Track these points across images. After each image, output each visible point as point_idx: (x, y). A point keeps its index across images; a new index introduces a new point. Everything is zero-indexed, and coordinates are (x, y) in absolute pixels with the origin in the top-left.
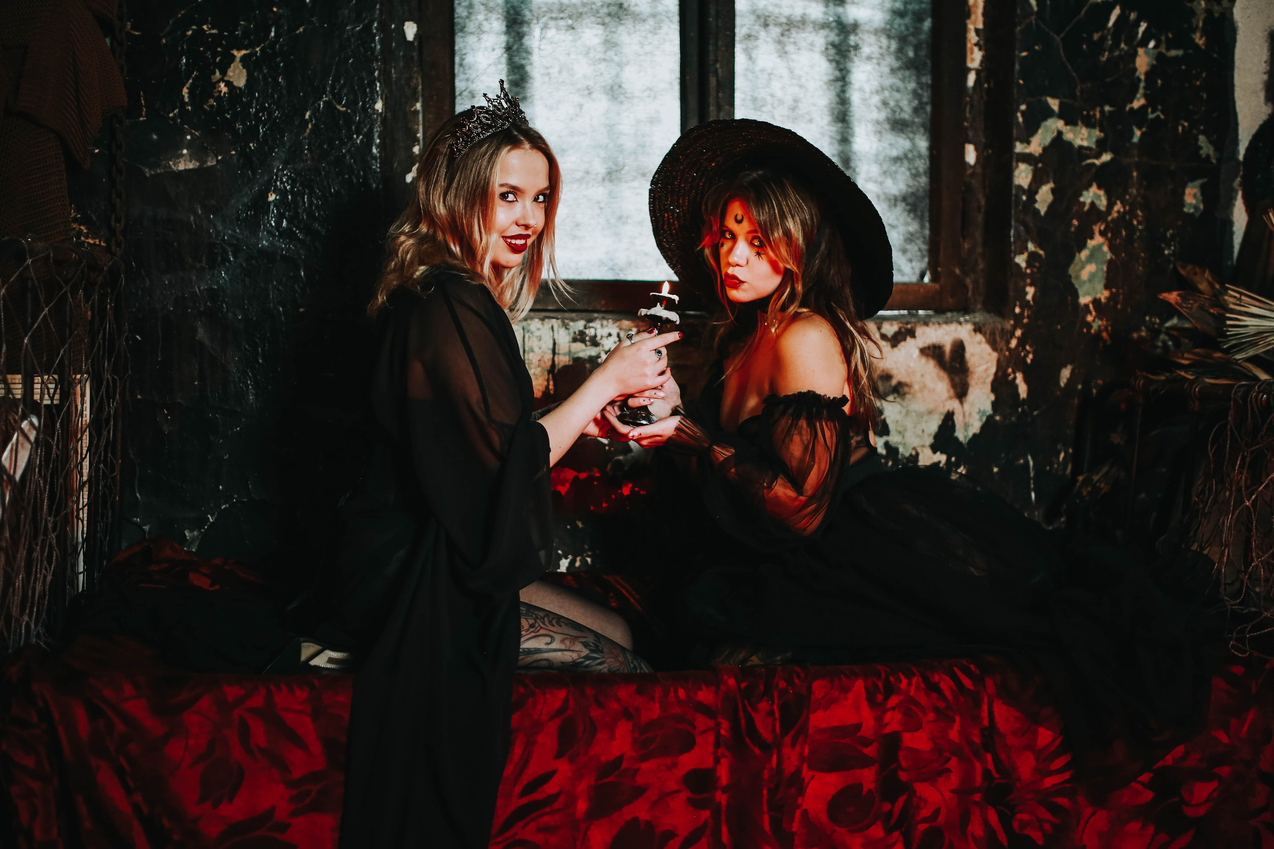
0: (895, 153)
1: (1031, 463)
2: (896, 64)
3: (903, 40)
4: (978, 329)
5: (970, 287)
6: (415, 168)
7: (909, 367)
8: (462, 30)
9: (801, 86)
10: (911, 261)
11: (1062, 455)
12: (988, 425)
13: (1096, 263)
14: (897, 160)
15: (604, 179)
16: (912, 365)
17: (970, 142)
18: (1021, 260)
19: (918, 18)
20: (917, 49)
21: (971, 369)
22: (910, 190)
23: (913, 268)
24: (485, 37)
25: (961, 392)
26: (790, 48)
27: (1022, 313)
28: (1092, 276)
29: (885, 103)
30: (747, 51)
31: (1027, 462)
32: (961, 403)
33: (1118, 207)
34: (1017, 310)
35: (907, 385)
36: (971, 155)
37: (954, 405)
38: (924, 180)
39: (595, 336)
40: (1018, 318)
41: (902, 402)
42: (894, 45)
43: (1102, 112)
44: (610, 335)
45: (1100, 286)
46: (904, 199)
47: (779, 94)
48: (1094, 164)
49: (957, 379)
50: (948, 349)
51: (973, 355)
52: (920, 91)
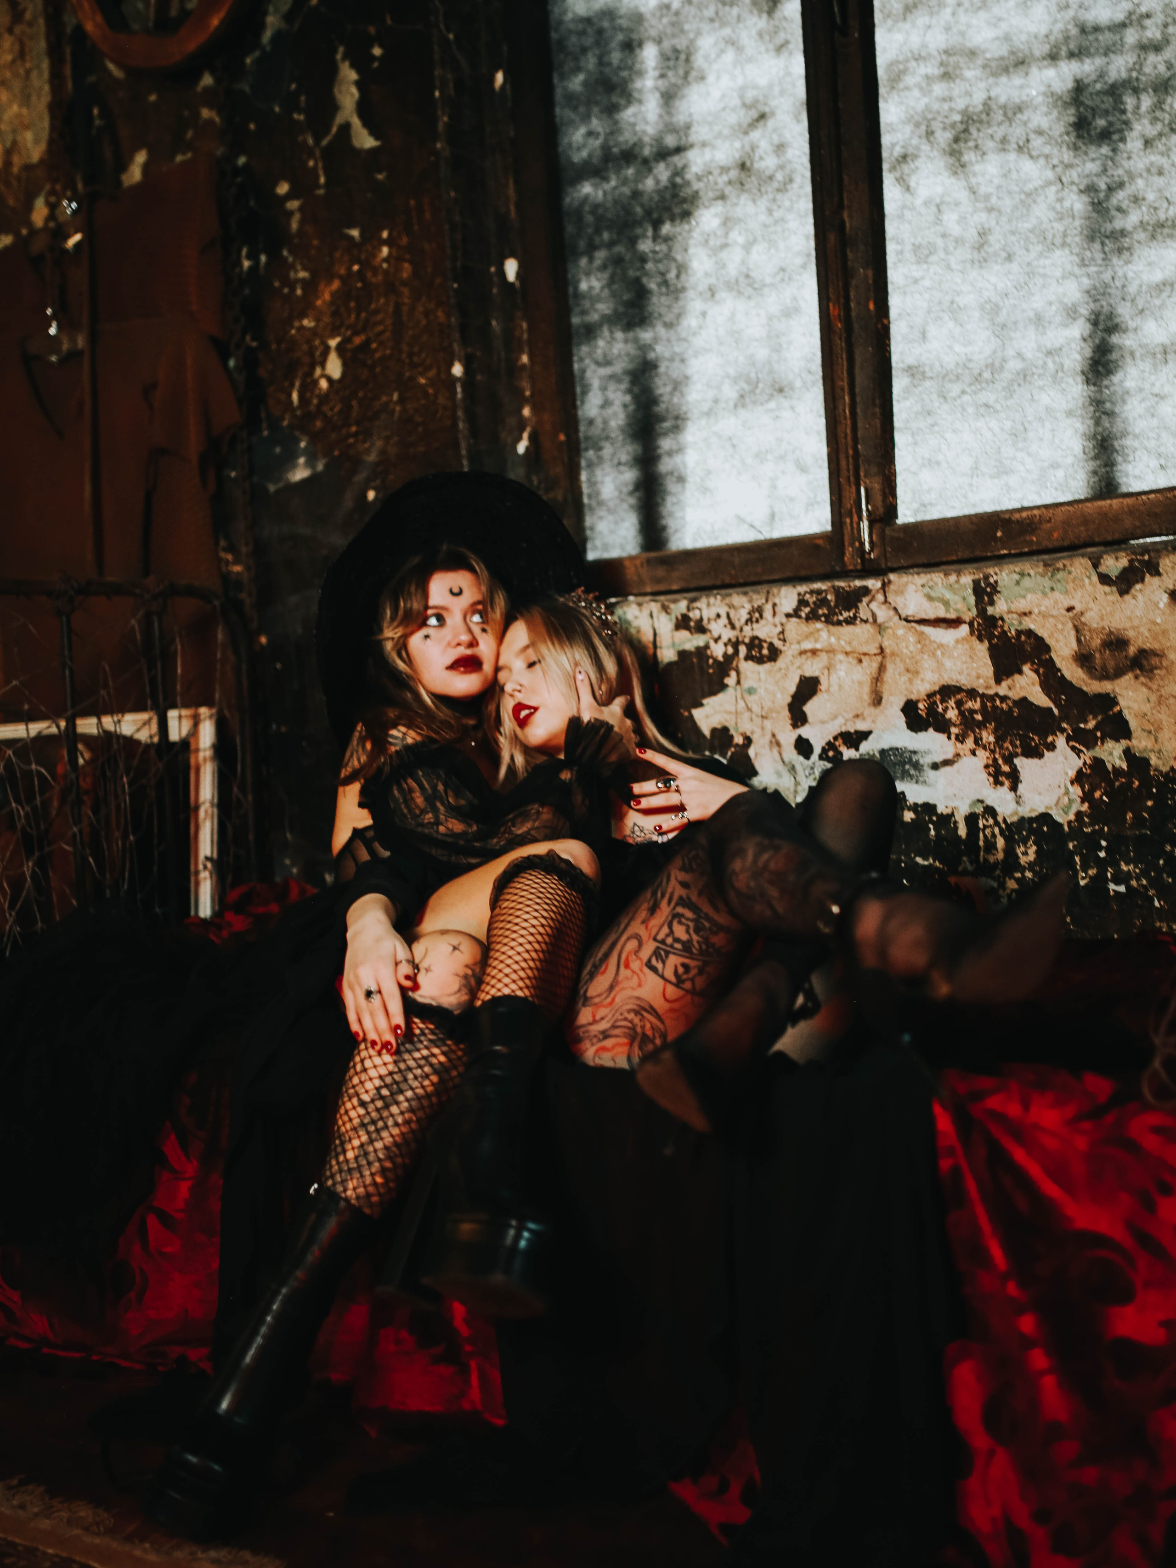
6: (525, 435)
7: (1155, 623)
15: (736, 406)
16: (1159, 621)
24: (595, 254)
26: (969, 156)
30: (901, 181)
35: (1154, 653)
39: (701, 619)
41: (1149, 684)
44: (718, 616)
47: (955, 230)
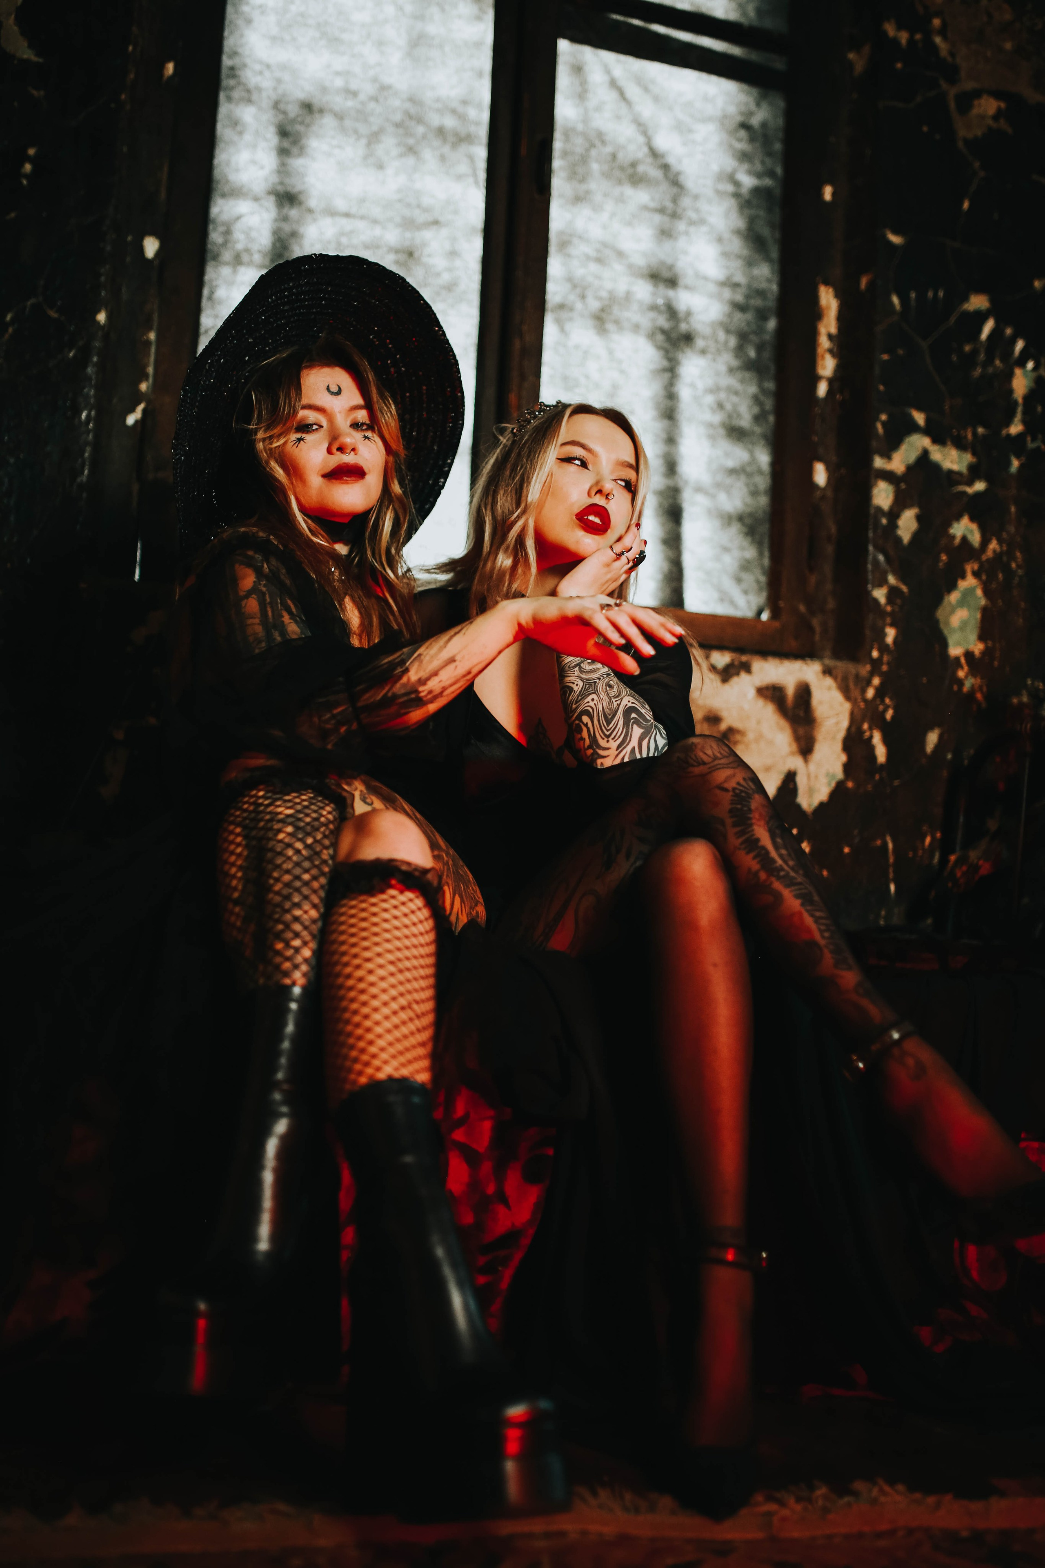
0: (730, 463)
1: (890, 846)
2: (735, 363)
3: (743, 337)
4: (827, 671)
5: (818, 629)
6: (140, 409)
7: (743, 709)
8: (216, 257)
9: (622, 372)
10: (746, 592)
11: (928, 840)
12: (838, 791)
13: (969, 609)
14: (732, 472)
16: (746, 707)
17: (820, 460)
18: (880, 594)
19: (762, 315)
20: (760, 348)
21: (819, 720)
22: (749, 510)
23: (748, 602)
24: (242, 270)
25: (806, 748)
26: (610, 327)
27: (880, 659)
28: (964, 625)
29: (720, 406)
30: (559, 322)
31: (885, 844)
32: (806, 761)
33: (993, 545)
34: (875, 654)
35: (738, 732)
36: (821, 475)
37: (796, 763)
38: (764, 501)
40: (876, 664)
42: (733, 341)
43: (975, 434)
45: (973, 636)
46: (740, 518)
48: (964, 493)
49: (801, 731)
50: (790, 691)
51: (821, 703)
52: (762, 398)
